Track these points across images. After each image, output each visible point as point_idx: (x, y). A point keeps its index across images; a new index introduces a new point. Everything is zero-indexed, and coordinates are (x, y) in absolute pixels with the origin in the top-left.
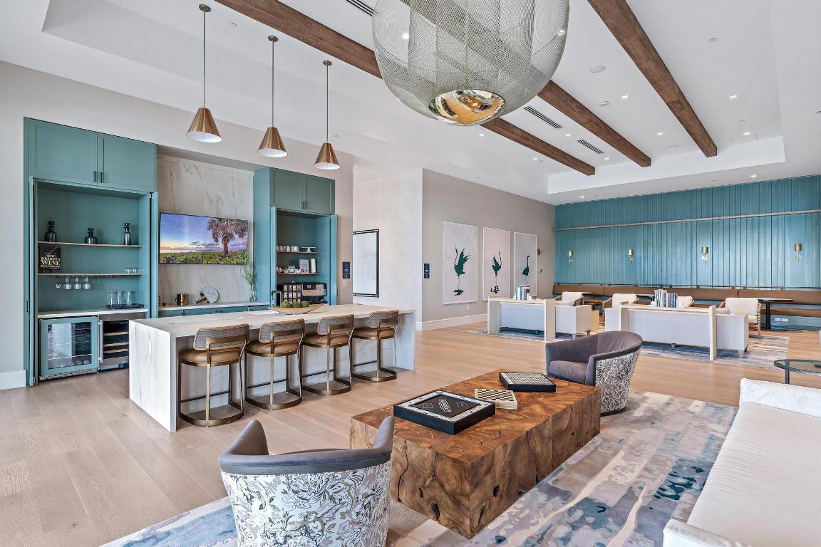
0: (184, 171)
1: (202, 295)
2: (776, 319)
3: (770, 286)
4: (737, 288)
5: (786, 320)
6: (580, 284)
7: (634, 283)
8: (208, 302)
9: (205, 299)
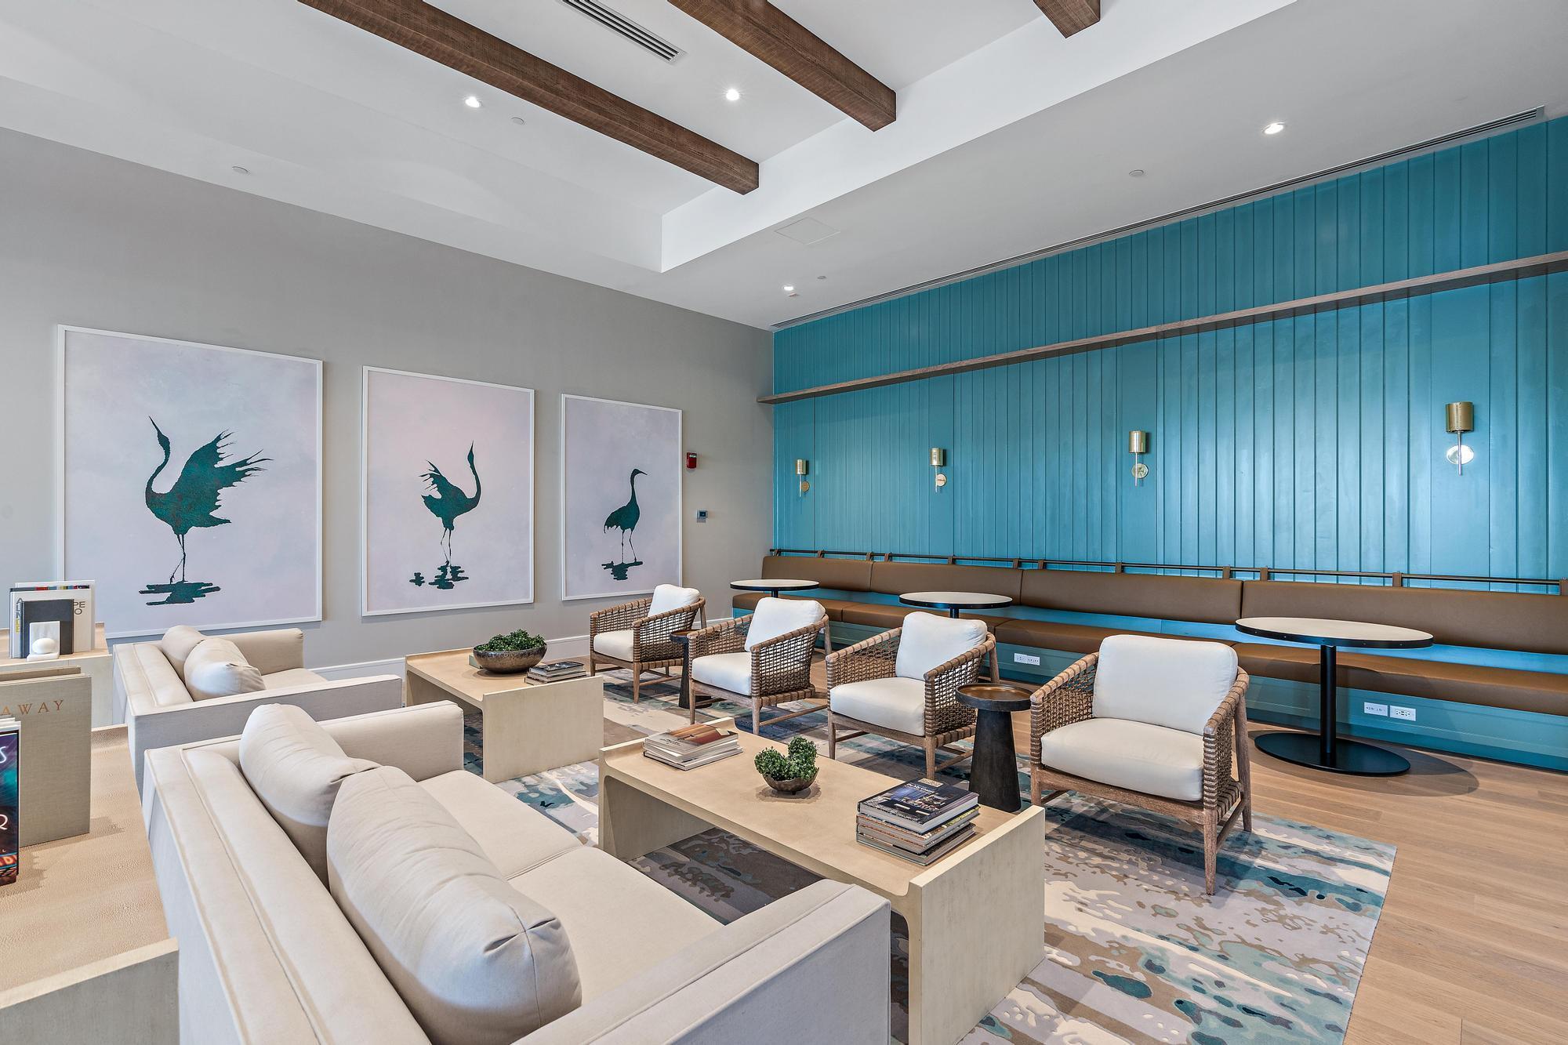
2: (1370, 708)
3: (1355, 569)
4: (1241, 577)
5: (1410, 714)
6: (823, 553)
7: (949, 553)
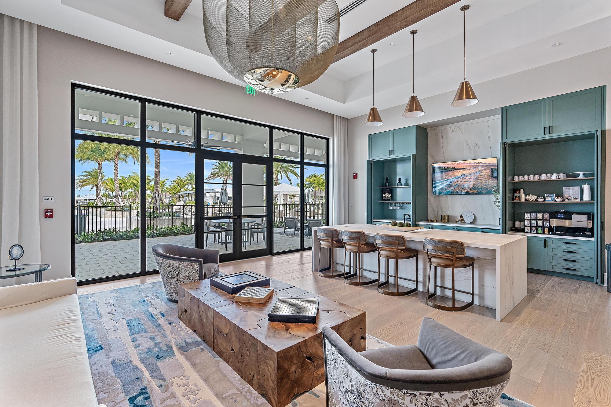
0: (450, 131)
1: (461, 217)
8: (465, 222)
9: (463, 220)
